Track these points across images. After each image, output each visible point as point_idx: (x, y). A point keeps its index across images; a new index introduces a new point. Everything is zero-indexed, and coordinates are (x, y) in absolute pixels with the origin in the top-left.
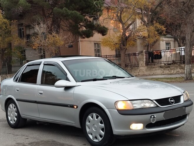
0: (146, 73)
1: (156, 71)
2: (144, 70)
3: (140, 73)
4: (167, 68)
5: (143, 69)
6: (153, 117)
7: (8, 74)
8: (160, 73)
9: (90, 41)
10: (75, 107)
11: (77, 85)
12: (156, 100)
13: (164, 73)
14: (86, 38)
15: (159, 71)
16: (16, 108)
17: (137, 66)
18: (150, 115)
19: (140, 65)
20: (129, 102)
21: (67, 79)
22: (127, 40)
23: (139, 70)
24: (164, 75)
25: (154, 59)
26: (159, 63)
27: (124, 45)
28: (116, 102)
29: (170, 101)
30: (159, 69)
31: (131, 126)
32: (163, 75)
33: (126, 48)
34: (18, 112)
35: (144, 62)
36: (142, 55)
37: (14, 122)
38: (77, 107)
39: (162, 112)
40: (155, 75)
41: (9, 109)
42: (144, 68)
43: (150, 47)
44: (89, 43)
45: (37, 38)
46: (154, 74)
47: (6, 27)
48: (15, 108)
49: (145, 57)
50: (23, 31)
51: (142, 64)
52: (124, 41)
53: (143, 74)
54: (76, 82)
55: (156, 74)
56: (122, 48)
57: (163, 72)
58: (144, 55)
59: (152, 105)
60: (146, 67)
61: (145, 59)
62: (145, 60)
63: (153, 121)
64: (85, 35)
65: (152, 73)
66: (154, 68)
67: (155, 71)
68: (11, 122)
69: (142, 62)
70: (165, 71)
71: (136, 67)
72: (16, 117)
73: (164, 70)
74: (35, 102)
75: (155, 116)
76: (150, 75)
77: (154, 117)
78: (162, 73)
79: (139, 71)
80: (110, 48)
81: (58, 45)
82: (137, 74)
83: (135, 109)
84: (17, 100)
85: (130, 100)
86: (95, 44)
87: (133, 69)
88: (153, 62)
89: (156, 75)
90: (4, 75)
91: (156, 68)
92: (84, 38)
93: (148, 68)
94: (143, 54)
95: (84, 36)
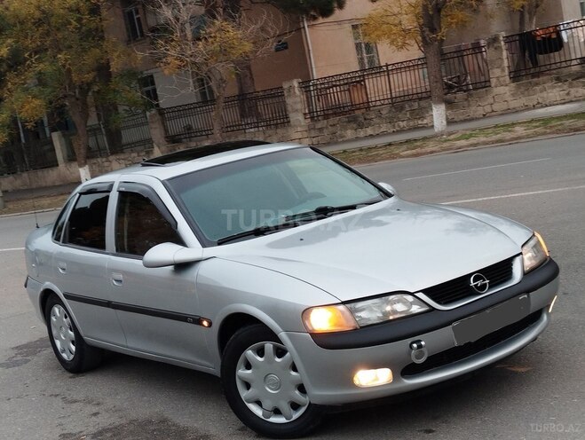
0: (514, 104)
1: (545, 94)
2: (508, 94)
3: (495, 107)
4: (578, 78)
5: (502, 92)
6: (415, 345)
7: (112, 154)
8: (558, 99)
9: (339, 22)
10: (205, 323)
11: (205, 256)
12: (425, 291)
13: (571, 97)
14: (320, 18)
15: (555, 93)
16: (68, 318)
17: (485, 85)
18: (409, 341)
19: (494, 82)
20: (342, 307)
21: (179, 241)
22: (439, 11)
23: (490, 96)
24: (571, 102)
25: (541, 53)
26: (564, 64)
27: (433, 30)
28: (307, 311)
29: (472, 284)
30: (554, 87)
31: (355, 379)
32: (568, 102)
33: (438, 38)
34: (73, 328)
35: (503, 70)
36: (496, 49)
37: (72, 357)
38: (210, 324)
39: (449, 323)
40: (542, 107)
41: (53, 319)
42: (507, 88)
43: (530, 13)
44: (337, 27)
45: (173, 40)
46: (538, 103)
47: (79, 20)
48: (66, 317)
49: (505, 53)
50: (138, 19)
51: (498, 78)
52: (431, 17)
53: (504, 106)
54: (204, 246)
55: (547, 103)
56: (428, 39)
57: (568, 94)
58: (504, 48)
59: (416, 309)
60: (512, 84)
61: (506, 61)
62: (506, 63)
63: (418, 357)
64: (315, 11)
65: (534, 99)
66: (537, 84)
67: (541, 95)
68: (64, 355)
69: (499, 70)
70: (573, 91)
71: (481, 90)
72: (73, 343)
73: (571, 86)
74: (109, 304)
75: (423, 343)
76: (527, 108)
77: (420, 347)
78: (566, 97)
79: (492, 101)
80: (392, 43)
81: (236, 54)
82: (488, 109)
83: (361, 327)
84: (67, 296)
85: (344, 303)
86: (355, 27)
87: (471, 95)
88: (535, 63)
89: (547, 106)
90: (99, 160)
91: (546, 85)
92: (315, 18)
93: (518, 87)
94: (501, 47)
95: (312, 13)
